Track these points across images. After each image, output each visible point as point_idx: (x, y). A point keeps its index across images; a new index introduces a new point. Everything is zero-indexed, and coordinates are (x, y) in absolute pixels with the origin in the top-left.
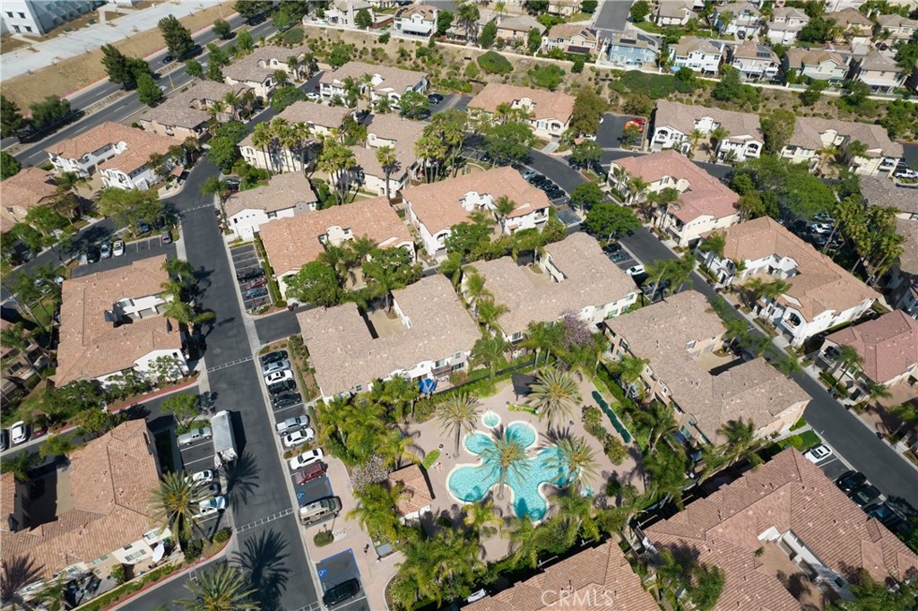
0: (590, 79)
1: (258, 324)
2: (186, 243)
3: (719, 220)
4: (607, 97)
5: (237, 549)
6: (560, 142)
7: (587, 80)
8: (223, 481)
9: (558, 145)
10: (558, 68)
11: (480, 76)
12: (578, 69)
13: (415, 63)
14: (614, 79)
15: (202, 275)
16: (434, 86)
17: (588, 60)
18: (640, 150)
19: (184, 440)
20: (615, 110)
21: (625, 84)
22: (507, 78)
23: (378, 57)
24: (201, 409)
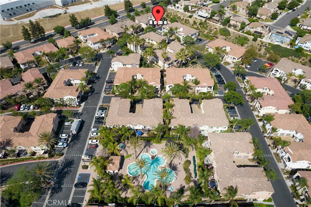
0: (258, 45)
1: (105, 97)
2: (99, 67)
3: (279, 110)
4: (262, 53)
5: (62, 160)
6: (235, 65)
7: (257, 45)
8: (70, 139)
9: (234, 66)
10: (247, 38)
11: (218, 35)
12: (255, 40)
13: (198, 26)
14: (268, 46)
15: (98, 78)
16: (201, 36)
17: (260, 37)
18: (265, 75)
19: (66, 124)
20: (264, 58)
21: (272, 49)
22: (227, 38)
23: (186, 22)
24: (76, 117)
